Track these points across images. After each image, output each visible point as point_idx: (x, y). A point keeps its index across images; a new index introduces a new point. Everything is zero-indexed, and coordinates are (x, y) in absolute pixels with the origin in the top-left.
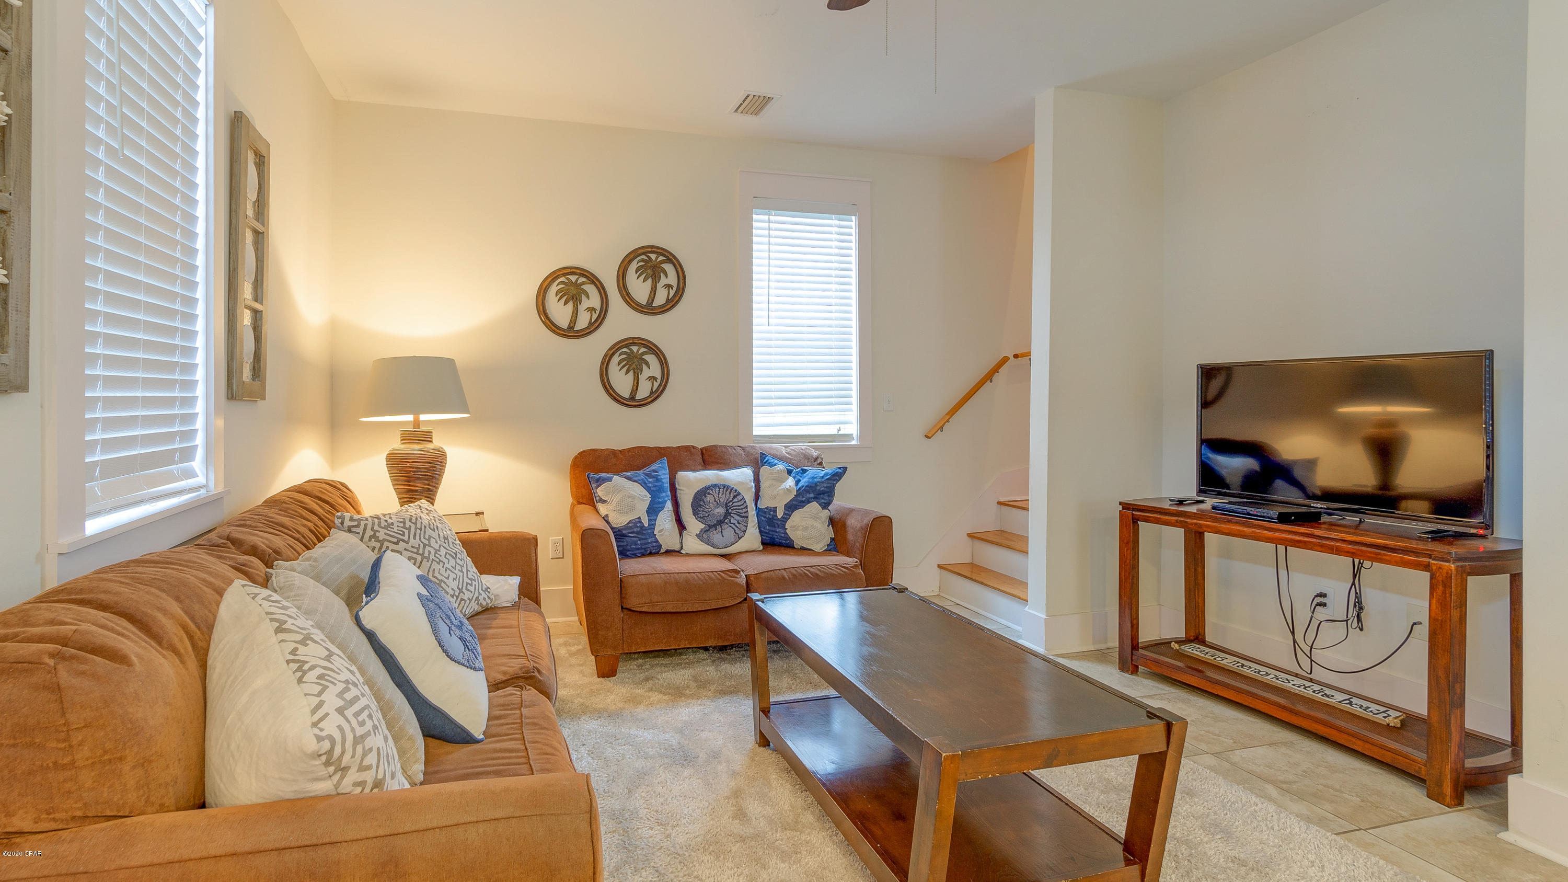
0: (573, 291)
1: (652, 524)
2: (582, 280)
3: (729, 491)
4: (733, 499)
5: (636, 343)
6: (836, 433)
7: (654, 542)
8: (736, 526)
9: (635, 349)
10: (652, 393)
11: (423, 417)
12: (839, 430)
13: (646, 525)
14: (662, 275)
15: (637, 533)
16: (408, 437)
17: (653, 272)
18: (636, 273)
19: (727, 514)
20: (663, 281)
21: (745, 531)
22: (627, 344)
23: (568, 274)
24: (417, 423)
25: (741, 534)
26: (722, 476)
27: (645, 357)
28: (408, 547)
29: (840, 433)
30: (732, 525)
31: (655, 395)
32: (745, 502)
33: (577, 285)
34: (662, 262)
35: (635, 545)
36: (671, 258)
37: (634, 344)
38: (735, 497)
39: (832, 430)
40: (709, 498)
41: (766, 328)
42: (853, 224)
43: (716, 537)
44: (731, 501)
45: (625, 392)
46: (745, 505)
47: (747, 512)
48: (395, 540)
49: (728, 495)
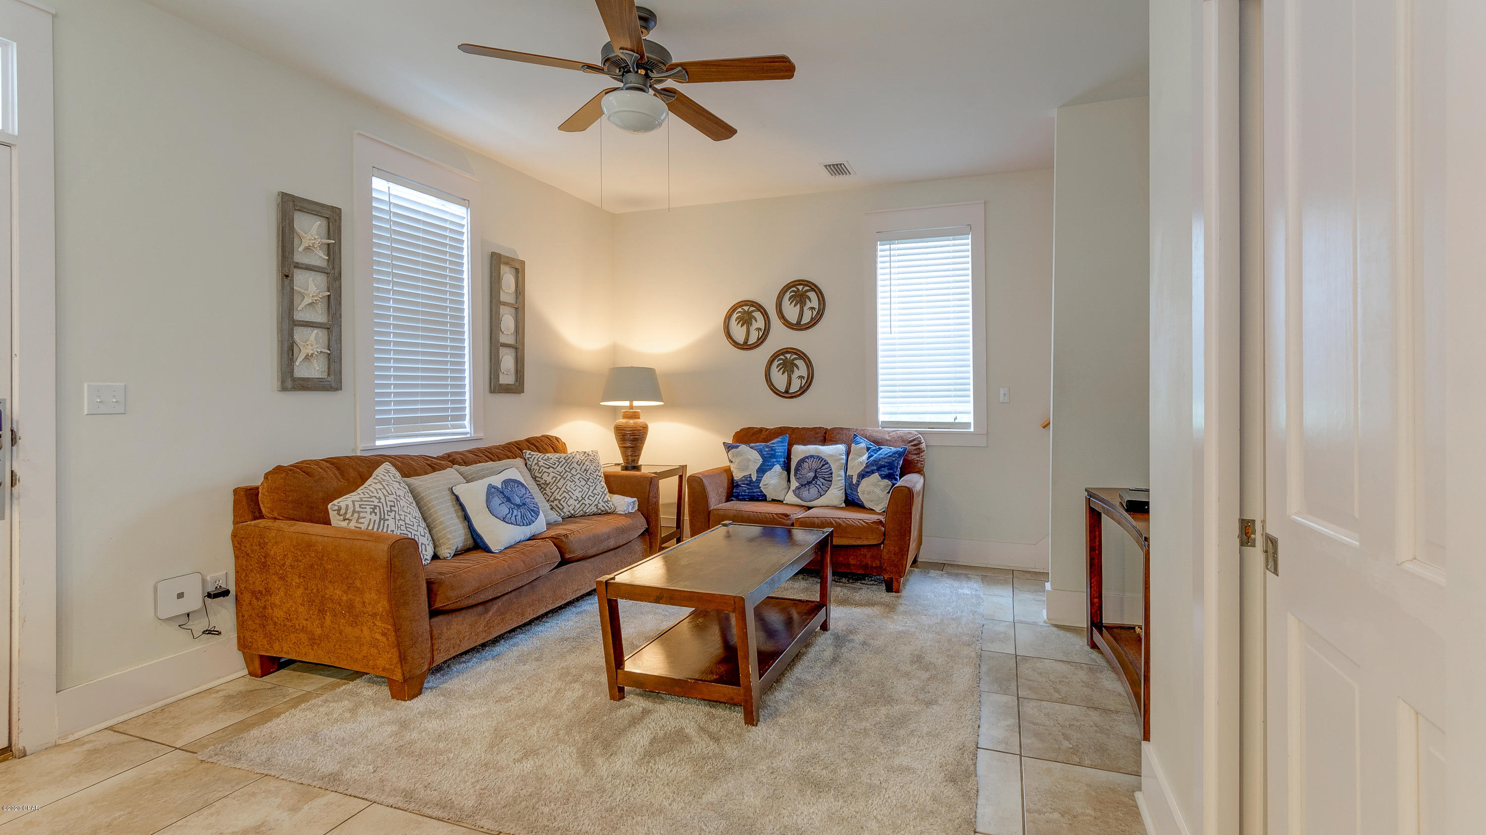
0: (746, 317)
1: (759, 480)
2: (752, 309)
3: (820, 461)
4: (821, 467)
5: (789, 352)
6: (953, 421)
7: (759, 492)
8: (820, 487)
9: (788, 356)
10: (801, 388)
11: (636, 403)
12: (955, 419)
13: (754, 480)
14: (808, 301)
15: (747, 484)
16: (627, 416)
17: (800, 299)
18: (789, 301)
19: (815, 477)
20: (809, 305)
21: (827, 491)
22: (783, 353)
23: (743, 306)
24: (631, 407)
25: (822, 493)
26: (820, 449)
27: (796, 362)
28: (555, 471)
29: (956, 421)
30: (818, 486)
31: (803, 390)
32: (831, 470)
33: (749, 313)
34: (807, 291)
35: (745, 492)
36: (814, 288)
37: (788, 352)
38: (823, 465)
39: (949, 419)
40: (806, 465)
41: (889, 336)
42: (969, 241)
43: (805, 493)
44: (820, 468)
45: (782, 388)
46: (830, 472)
47: (832, 477)
48: (548, 467)
49: (819, 463)
